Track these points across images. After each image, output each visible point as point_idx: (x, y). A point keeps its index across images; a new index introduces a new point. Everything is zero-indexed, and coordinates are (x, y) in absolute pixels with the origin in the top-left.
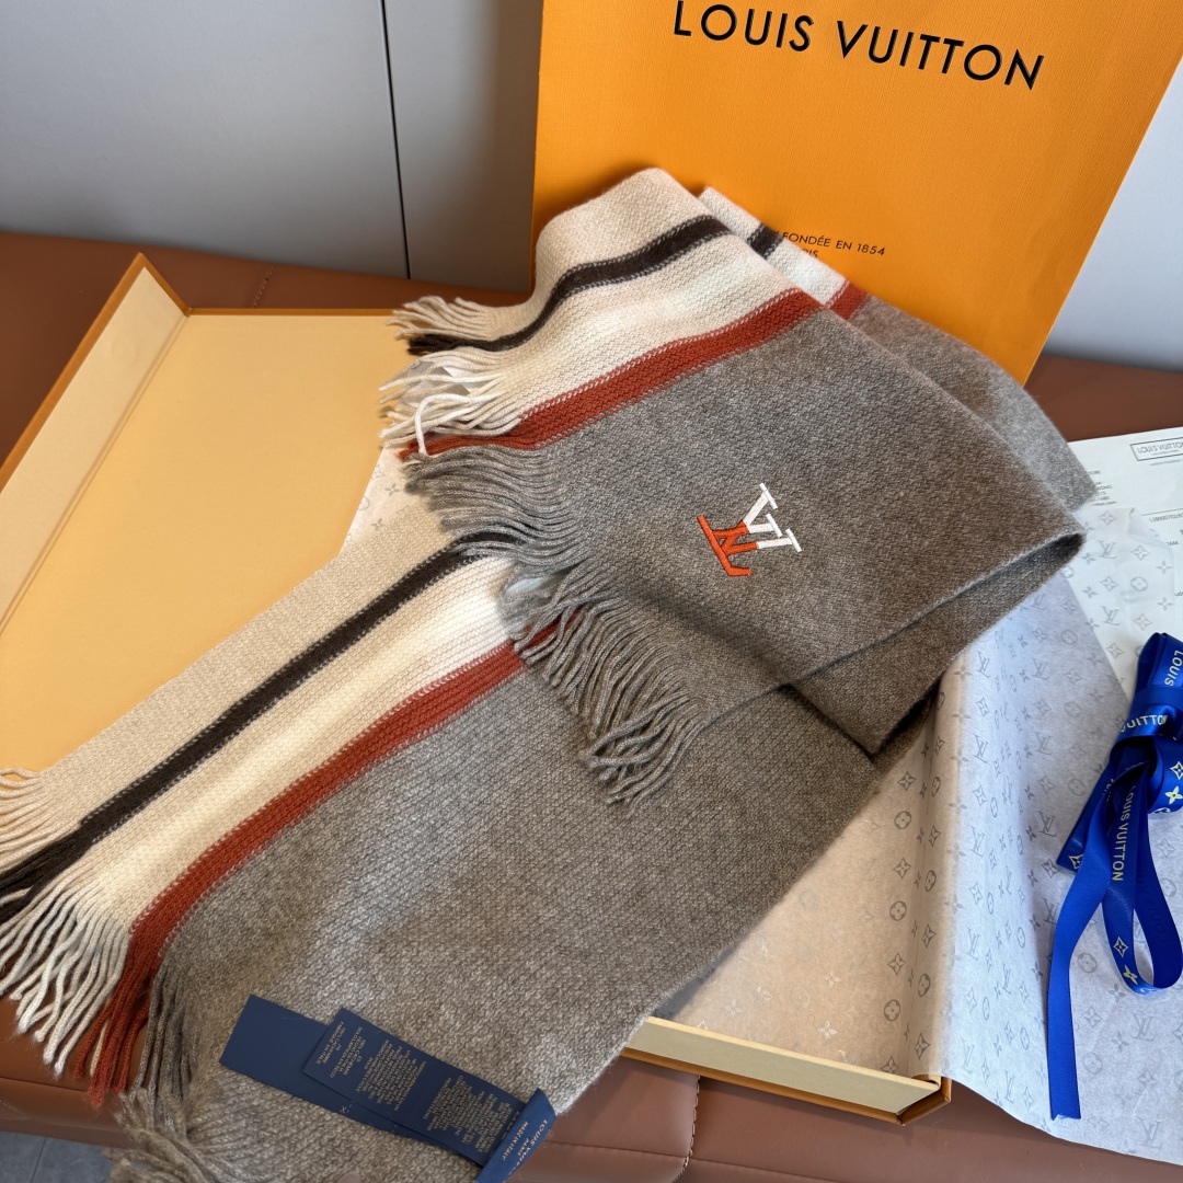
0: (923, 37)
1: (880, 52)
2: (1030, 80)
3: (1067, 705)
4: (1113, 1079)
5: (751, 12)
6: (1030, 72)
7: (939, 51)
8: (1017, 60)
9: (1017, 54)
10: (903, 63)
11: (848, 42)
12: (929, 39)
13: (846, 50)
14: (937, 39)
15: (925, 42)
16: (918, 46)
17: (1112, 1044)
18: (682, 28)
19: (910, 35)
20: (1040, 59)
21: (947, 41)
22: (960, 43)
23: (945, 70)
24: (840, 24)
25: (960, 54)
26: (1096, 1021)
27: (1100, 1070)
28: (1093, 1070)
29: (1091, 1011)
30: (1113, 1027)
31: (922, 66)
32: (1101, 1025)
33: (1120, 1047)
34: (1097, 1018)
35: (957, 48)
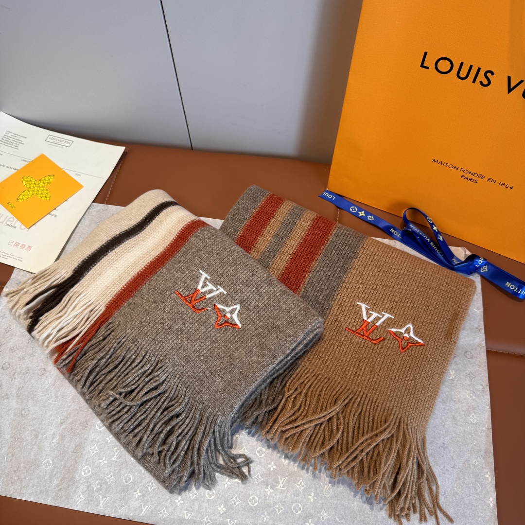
5: (462, 64)
11: (512, 86)
13: (510, 91)
18: (425, 65)
24: (509, 77)
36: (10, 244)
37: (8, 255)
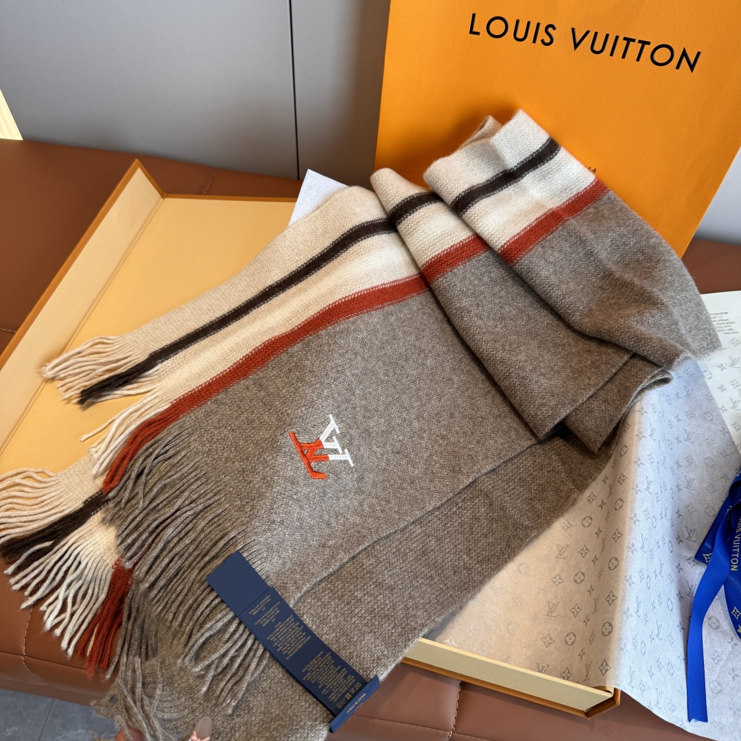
0: (625, 39)
1: (598, 47)
2: (692, 67)
3: (706, 459)
4: (729, 698)
5: (518, 22)
6: (692, 62)
7: (634, 47)
8: (684, 54)
9: (684, 50)
10: (612, 54)
11: (578, 40)
12: (629, 40)
13: (576, 46)
14: (633, 40)
15: (626, 42)
16: (621, 44)
17: (728, 675)
18: (474, 30)
19: (617, 37)
20: (699, 53)
21: (640, 42)
22: (648, 43)
23: (638, 60)
24: (573, 29)
25: (648, 50)
26: (718, 660)
27: (720, 692)
28: (716, 692)
29: (716, 653)
30: (730, 665)
31: (624, 57)
32: (722, 663)
33: (734, 678)
34: (719, 658)
35: (646, 46)
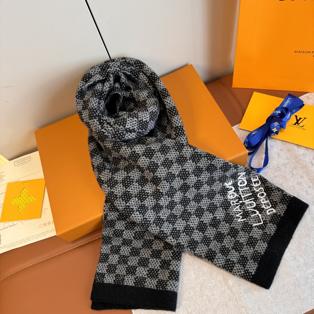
36: (41, 227)
37: (46, 233)
